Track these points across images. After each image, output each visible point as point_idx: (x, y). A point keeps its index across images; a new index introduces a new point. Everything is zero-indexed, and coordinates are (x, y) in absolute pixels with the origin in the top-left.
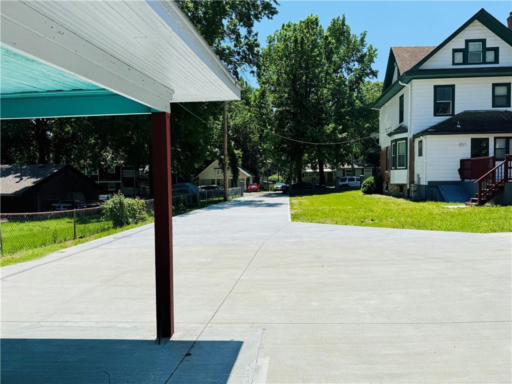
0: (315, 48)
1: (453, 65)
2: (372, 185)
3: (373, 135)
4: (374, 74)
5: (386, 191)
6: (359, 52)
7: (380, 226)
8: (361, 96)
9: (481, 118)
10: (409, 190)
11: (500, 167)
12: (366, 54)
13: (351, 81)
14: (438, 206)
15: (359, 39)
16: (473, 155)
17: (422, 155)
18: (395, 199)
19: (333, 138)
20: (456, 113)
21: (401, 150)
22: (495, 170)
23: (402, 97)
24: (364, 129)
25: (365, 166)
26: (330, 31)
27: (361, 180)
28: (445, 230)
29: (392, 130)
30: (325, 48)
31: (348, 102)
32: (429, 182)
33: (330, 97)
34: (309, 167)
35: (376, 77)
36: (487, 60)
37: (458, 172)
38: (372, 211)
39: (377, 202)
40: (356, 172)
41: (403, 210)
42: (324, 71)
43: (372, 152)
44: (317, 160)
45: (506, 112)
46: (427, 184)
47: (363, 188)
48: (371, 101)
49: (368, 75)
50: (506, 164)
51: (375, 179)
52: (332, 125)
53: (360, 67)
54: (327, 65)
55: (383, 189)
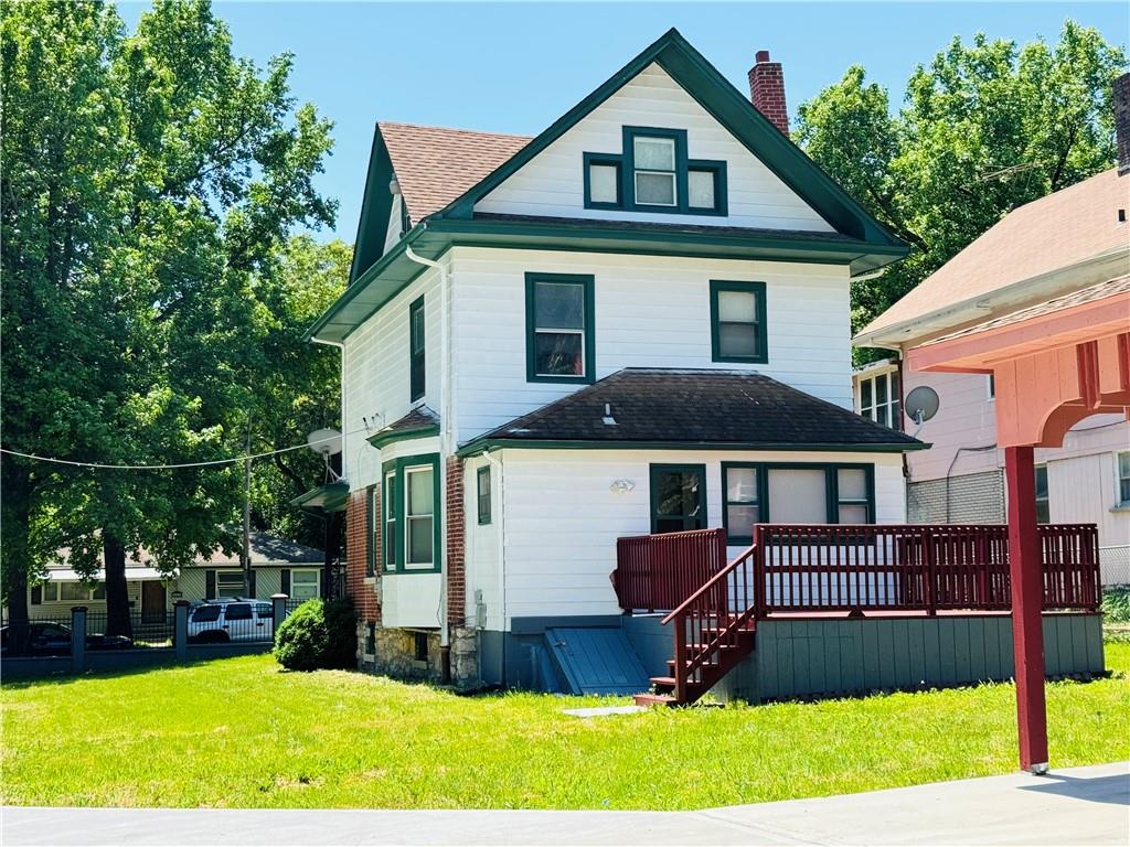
0: (91, 88)
1: (586, 207)
2: (316, 632)
3: (318, 441)
4: (323, 212)
5: (369, 658)
6: (266, 125)
7: (332, 802)
8: (276, 291)
9: (681, 396)
10: (447, 653)
11: (741, 566)
12: (290, 137)
13: (237, 229)
14: (545, 711)
15: (265, 78)
16: (658, 524)
17: (488, 521)
18: (399, 685)
19: (165, 444)
20: (601, 372)
21: (420, 499)
22: (726, 574)
23: (417, 306)
24: (290, 413)
25: (292, 559)
26: (152, 32)
27: (274, 612)
28: (561, 806)
29: (385, 424)
30: (130, 95)
31: (226, 307)
32: (514, 621)
33: (154, 285)
34: (61, 560)
35: (331, 224)
36: (693, 203)
37: (610, 585)
38: (308, 740)
39: (332, 702)
40: (260, 578)
41: (423, 729)
42: (126, 182)
43: (318, 502)
44: (97, 533)
45: (756, 378)
46: (508, 629)
47: (282, 645)
48: (312, 311)
49: (299, 213)
50: (758, 555)
51: (326, 610)
52: (160, 395)
53: (271, 181)
54: (140, 160)
55: (355, 646)
